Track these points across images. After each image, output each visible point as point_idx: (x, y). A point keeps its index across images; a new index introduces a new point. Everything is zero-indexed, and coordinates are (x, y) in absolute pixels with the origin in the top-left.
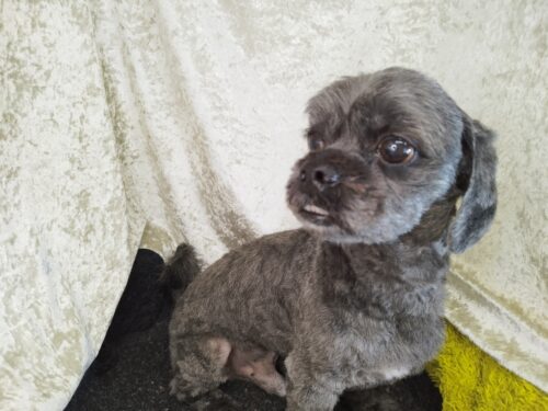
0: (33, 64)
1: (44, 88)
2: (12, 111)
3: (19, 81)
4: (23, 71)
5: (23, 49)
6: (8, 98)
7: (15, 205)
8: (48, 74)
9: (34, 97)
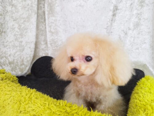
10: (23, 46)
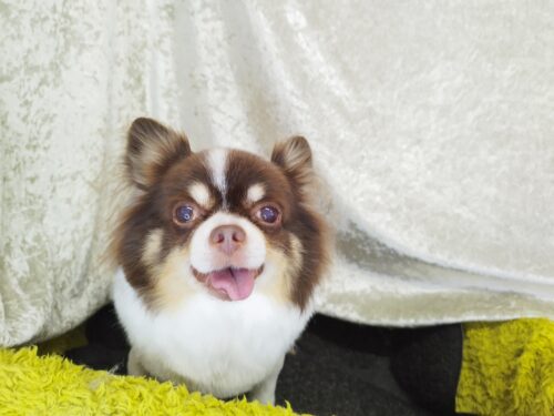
0: (85, 23)
1: (91, 46)
2: (58, 62)
3: (68, 36)
4: (74, 27)
5: (77, 9)
6: (57, 50)
7: (45, 149)
8: (97, 34)
9: (80, 53)
10: (40, 197)
